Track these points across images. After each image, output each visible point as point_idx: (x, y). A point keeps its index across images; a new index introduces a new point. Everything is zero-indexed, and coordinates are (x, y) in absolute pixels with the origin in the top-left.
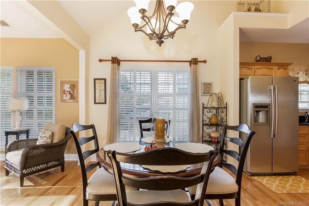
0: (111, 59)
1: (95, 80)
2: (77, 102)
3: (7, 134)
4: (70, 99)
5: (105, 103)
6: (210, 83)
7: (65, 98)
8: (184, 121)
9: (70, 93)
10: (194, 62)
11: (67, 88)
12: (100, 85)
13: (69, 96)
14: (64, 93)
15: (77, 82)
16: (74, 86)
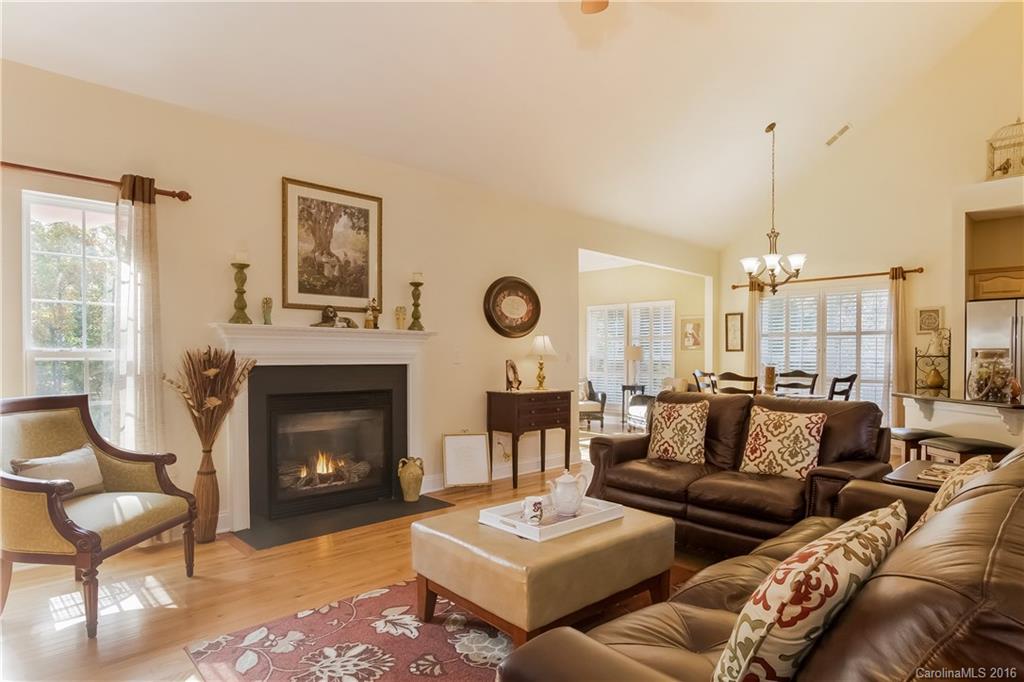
0: (748, 283)
1: (727, 315)
2: (703, 348)
3: (625, 388)
4: (694, 344)
5: (742, 350)
6: (935, 308)
7: (686, 343)
8: (876, 382)
9: (694, 337)
10: (898, 274)
11: (690, 329)
12: (735, 322)
13: (692, 341)
14: (686, 336)
15: (703, 320)
16: (698, 327)
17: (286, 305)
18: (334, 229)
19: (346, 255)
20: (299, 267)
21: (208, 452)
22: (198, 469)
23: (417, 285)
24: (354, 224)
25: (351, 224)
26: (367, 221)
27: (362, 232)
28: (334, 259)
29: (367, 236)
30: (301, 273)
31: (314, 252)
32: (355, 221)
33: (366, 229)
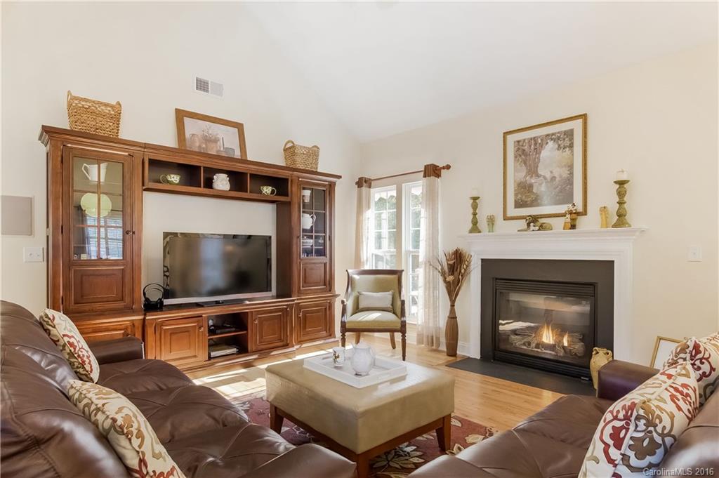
17: (506, 218)
18: (541, 155)
19: (551, 172)
20: (515, 190)
21: (453, 306)
22: (448, 314)
23: (621, 183)
24: (559, 145)
25: (557, 146)
26: (571, 139)
27: (567, 149)
28: (541, 178)
29: (572, 151)
30: (516, 195)
31: (525, 177)
32: (560, 142)
33: (571, 146)
